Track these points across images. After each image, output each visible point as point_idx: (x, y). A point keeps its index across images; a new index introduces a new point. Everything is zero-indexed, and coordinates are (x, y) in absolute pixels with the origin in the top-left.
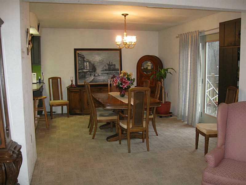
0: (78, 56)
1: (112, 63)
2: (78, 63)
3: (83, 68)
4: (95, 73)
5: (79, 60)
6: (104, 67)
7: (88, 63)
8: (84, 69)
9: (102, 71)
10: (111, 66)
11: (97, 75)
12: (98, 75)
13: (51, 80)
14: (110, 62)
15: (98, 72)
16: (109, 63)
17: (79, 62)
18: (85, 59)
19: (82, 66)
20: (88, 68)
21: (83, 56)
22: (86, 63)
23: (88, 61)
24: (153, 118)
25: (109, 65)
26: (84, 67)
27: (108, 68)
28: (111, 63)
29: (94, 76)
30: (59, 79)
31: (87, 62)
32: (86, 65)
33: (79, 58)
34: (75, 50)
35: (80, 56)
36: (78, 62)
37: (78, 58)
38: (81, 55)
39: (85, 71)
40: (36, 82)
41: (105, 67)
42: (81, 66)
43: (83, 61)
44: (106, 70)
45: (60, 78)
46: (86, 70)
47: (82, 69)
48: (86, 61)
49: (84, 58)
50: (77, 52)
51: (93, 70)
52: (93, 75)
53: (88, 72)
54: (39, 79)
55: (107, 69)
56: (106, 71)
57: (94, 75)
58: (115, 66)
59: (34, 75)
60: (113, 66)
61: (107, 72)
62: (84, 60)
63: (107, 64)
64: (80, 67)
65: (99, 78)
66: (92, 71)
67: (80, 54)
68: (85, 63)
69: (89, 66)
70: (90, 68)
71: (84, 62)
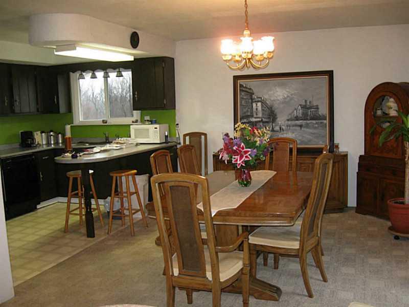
0: (240, 90)
1: (310, 102)
2: (241, 105)
3: (249, 114)
4: (274, 124)
5: (242, 98)
6: (293, 112)
7: (259, 104)
8: (252, 116)
9: (288, 120)
10: (308, 109)
11: (277, 128)
12: (280, 128)
13: (187, 138)
14: (306, 101)
15: (280, 123)
16: (304, 104)
17: (243, 102)
18: (253, 96)
19: (247, 111)
20: (260, 115)
21: (250, 89)
22: (257, 105)
23: (260, 99)
25: (304, 107)
26: (252, 113)
27: (303, 114)
28: (308, 104)
29: (273, 130)
30: (203, 137)
31: (258, 101)
32: (257, 109)
33: (243, 94)
34: (236, 78)
35: (244, 89)
36: (241, 102)
37: (240, 94)
38: (246, 87)
39: (253, 120)
40: (159, 142)
41: (295, 111)
42: (245, 110)
43: (250, 101)
44: (297, 118)
45: (205, 135)
46: (255, 118)
47: (248, 117)
48: (257, 100)
49: (253, 94)
50: (240, 82)
51: (269, 118)
52: (271, 129)
53: (260, 121)
54: (165, 136)
55: (301, 115)
56: (297, 120)
57: (273, 128)
58: (318, 108)
59: (156, 128)
60: (313, 110)
61: (298, 122)
62: (252, 99)
63: (301, 105)
64: (245, 113)
65: (282, 134)
66: (267, 120)
67: (244, 86)
68: (254, 105)
69: (263, 110)
70: (263, 114)
71: (252, 103)
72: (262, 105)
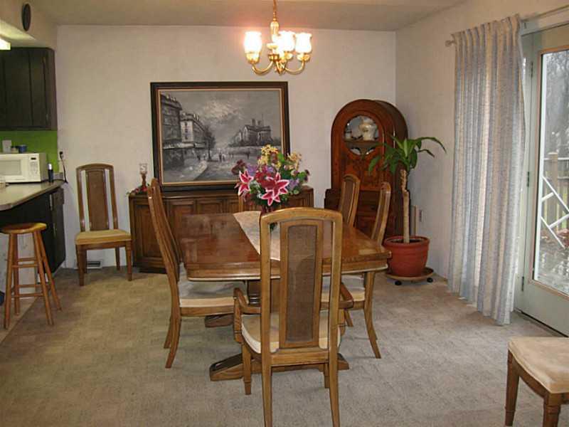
0: (161, 103)
1: (259, 122)
2: (163, 124)
3: (175, 137)
4: (211, 152)
5: (164, 115)
6: (237, 135)
7: (190, 124)
8: (180, 141)
9: (231, 146)
10: (257, 131)
11: (216, 157)
12: (220, 156)
13: (83, 172)
14: (254, 121)
15: (219, 149)
16: (251, 124)
17: (166, 120)
18: (181, 112)
19: (173, 134)
20: (192, 139)
21: (176, 102)
22: (186, 125)
23: (190, 117)
24: (364, 301)
25: (251, 128)
26: (180, 135)
27: (250, 137)
28: (257, 123)
29: (210, 160)
30: (107, 171)
31: (188, 120)
32: (186, 131)
33: (166, 108)
34: (155, 87)
35: (167, 102)
36: (163, 121)
37: (162, 109)
38: (169, 100)
39: (182, 145)
40: (39, 180)
41: (240, 134)
42: (169, 132)
43: (176, 119)
44: (242, 143)
45: (111, 168)
46: (185, 143)
47: (173, 141)
48: (186, 118)
49: (181, 109)
50: (161, 92)
51: (205, 143)
52: (207, 158)
53: (190, 148)
54: (49, 170)
55: (247, 139)
56: (242, 145)
57: (210, 157)
58: (270, 131)
59: (33, 159)
60: (262, 132)
61: (245, 149)
62: (179, 116)
63: (247, 126)
64: (169, 136)
65: (223, 165)
66: (202, 146)
67: (168, 97)
68: (183, 124)
69: (195, 131)
70: (195, 137)
71: (179, 123)
72: (193, 125)
